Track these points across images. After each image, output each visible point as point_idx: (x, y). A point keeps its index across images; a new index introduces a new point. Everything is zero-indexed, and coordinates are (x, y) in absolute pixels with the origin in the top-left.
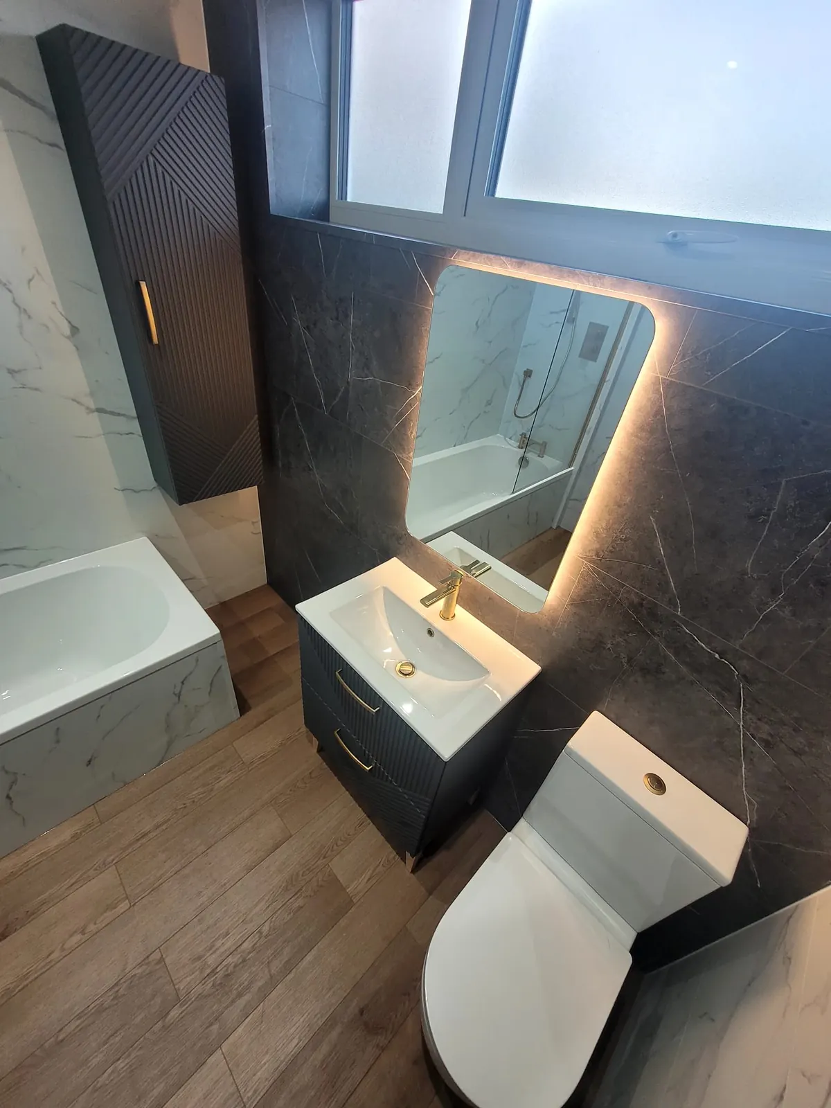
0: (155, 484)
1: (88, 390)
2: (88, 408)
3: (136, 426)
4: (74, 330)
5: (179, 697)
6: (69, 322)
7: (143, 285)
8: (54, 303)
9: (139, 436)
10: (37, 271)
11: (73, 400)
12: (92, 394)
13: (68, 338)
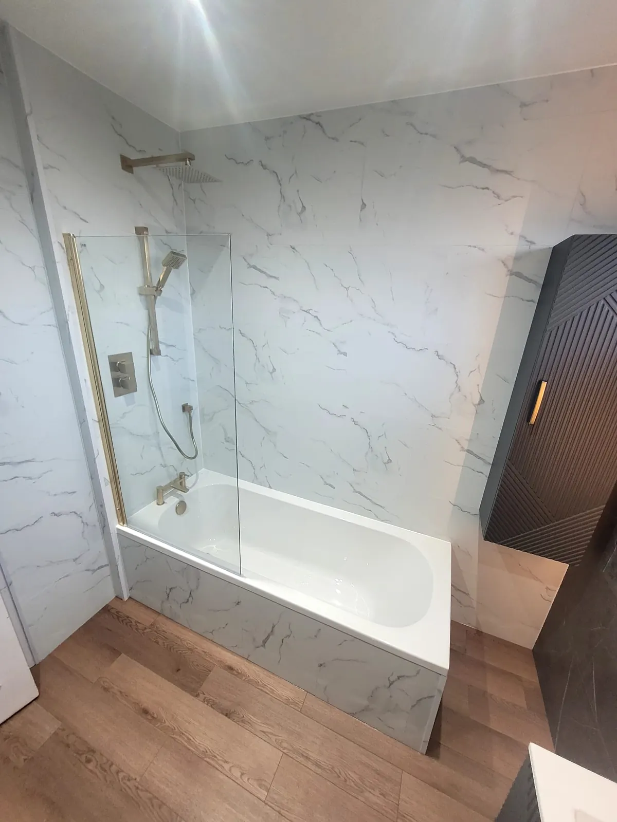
0: (478, 512)
1: (468, 438)
2: (462, 448)
3: (487, 470)
4: (482, 401)
5: (391, 684)
6: (481, 397)
7: (544, 384)
8: (478, 385)
9: (486, 476)
10: (479, 368)
11: (457, 440)
12: (470, 440)
13: (475, 405)
